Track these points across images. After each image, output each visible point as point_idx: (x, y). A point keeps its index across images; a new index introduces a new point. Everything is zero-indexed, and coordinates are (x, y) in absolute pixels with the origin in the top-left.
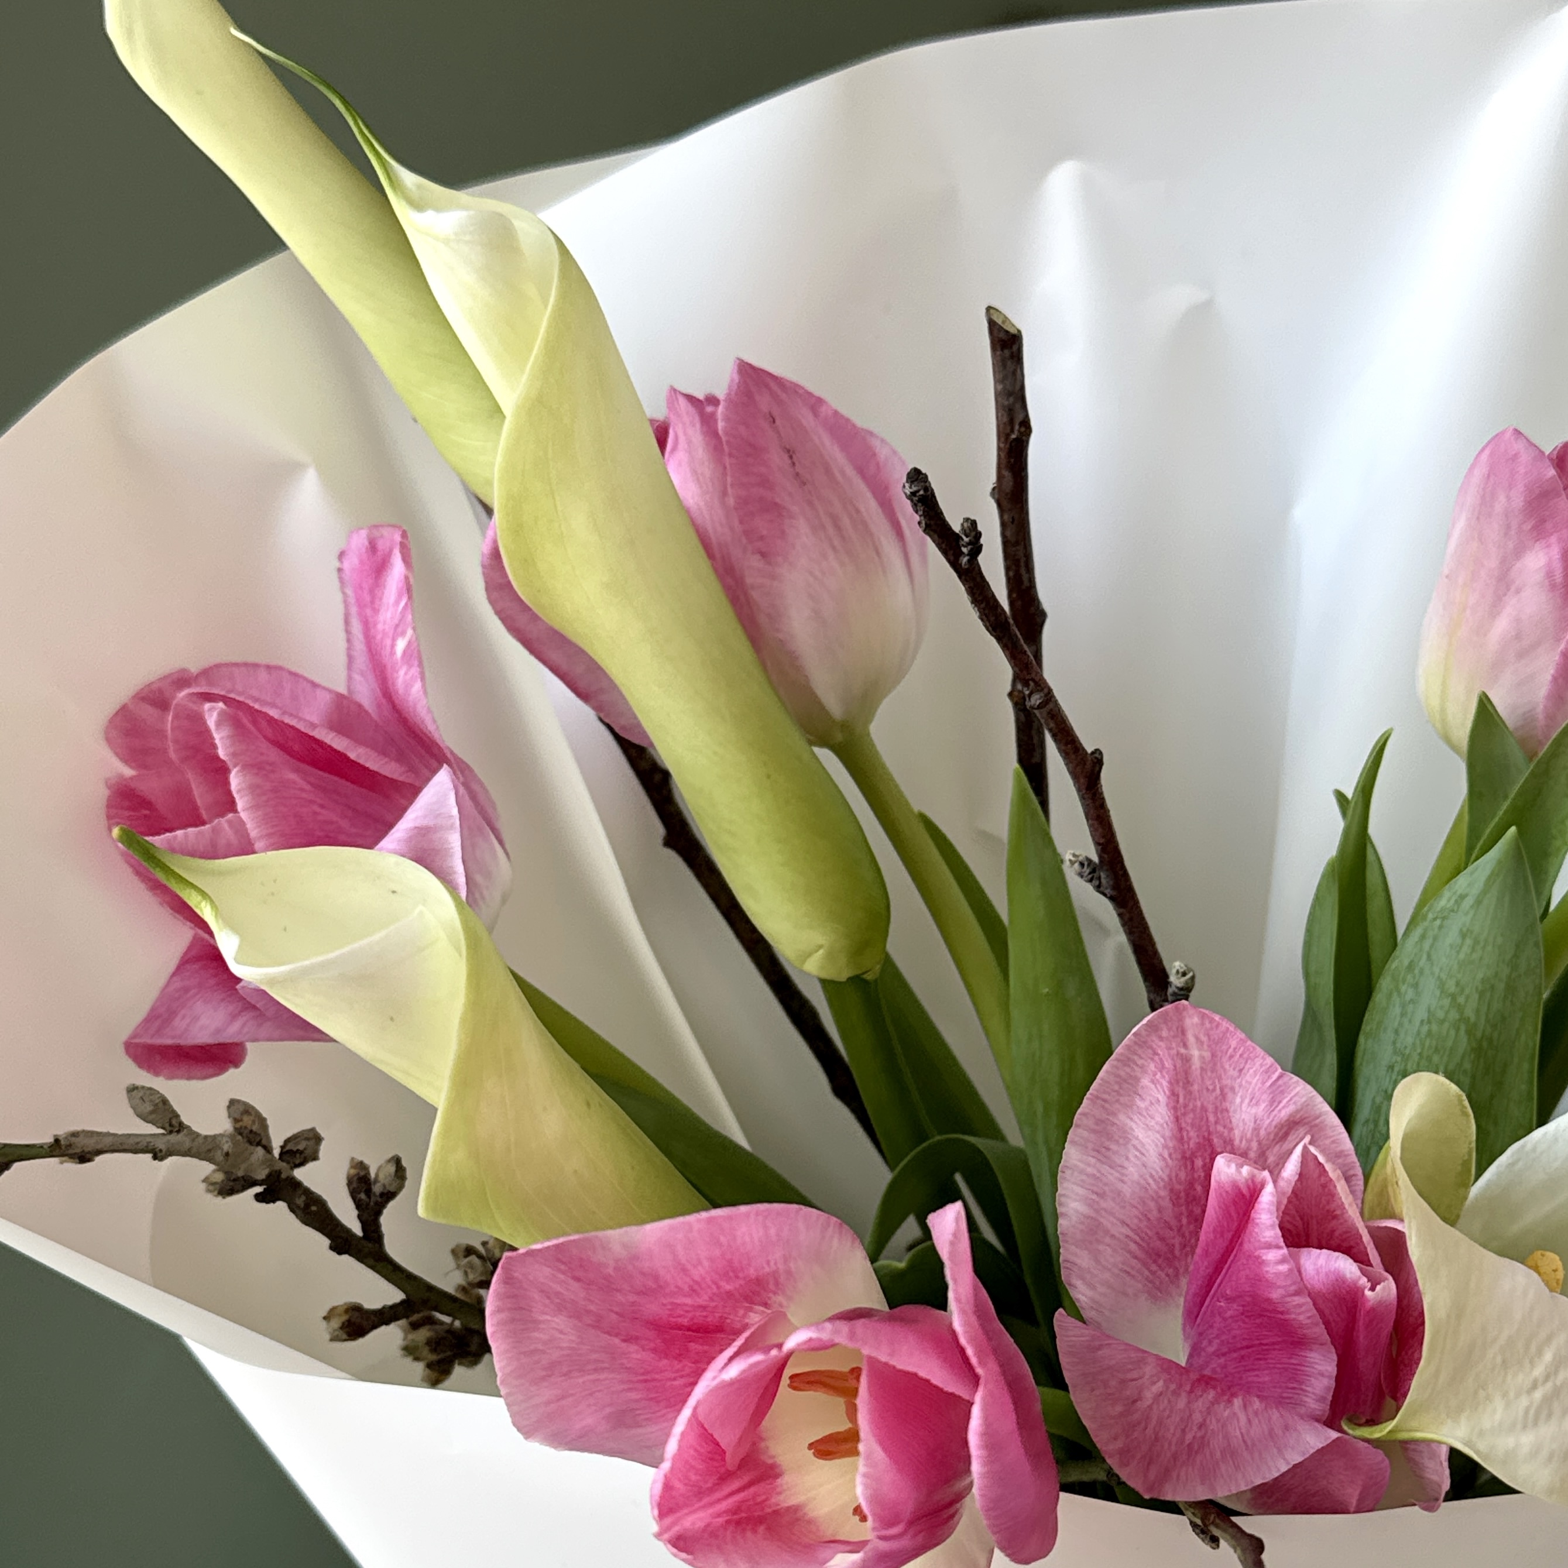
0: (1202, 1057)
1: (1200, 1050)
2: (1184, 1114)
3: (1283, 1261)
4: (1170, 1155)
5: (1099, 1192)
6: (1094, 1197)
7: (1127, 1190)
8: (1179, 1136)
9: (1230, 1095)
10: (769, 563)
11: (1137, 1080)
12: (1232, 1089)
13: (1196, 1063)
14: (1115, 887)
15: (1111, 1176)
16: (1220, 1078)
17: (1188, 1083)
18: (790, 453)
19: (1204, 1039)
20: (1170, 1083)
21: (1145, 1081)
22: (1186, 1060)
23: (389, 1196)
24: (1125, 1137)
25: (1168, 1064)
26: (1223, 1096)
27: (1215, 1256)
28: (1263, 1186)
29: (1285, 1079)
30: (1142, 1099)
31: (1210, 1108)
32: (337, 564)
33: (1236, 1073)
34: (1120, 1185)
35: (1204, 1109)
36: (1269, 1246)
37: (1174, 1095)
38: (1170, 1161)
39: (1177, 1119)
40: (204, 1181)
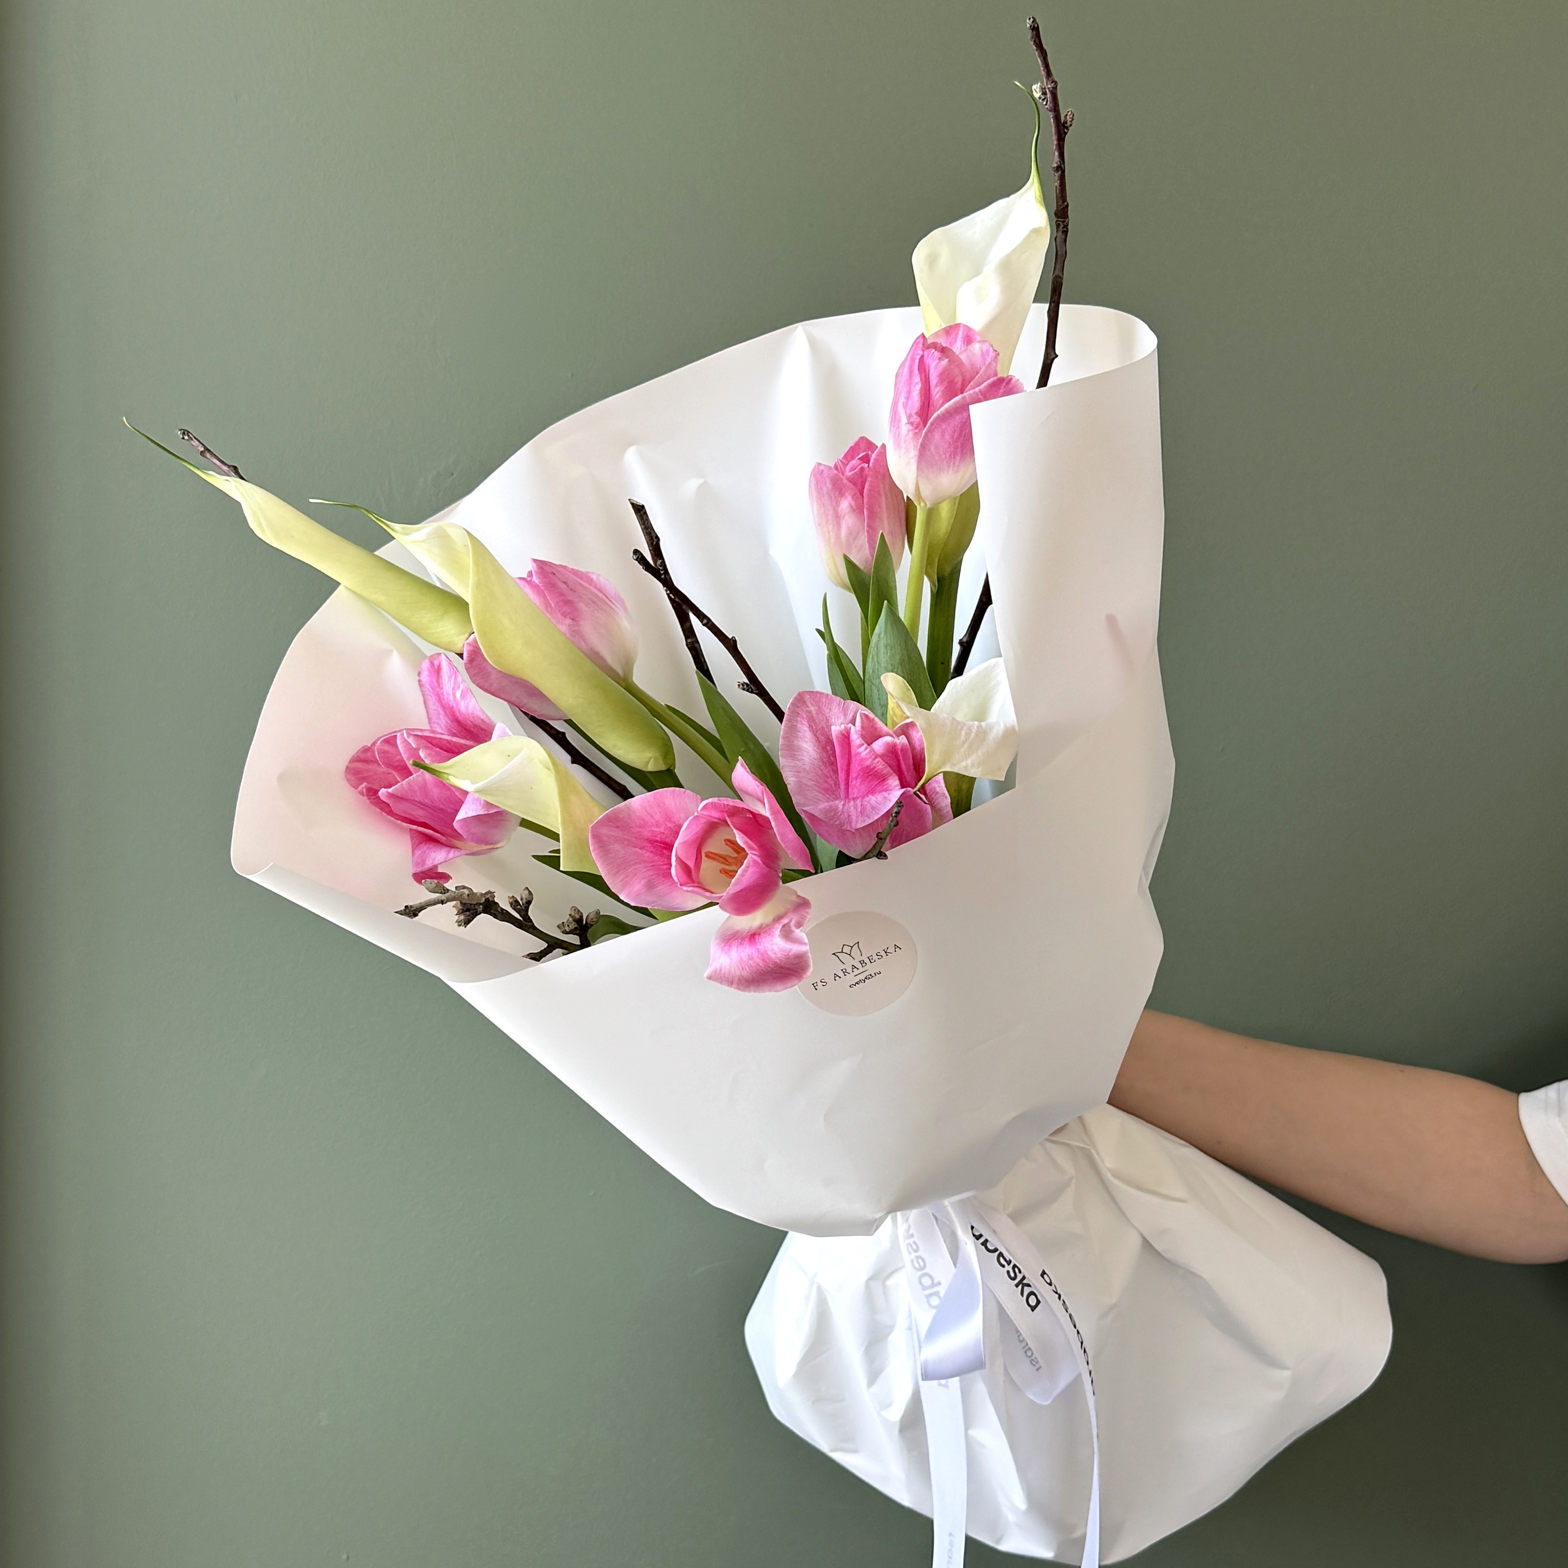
0: (816, 710)
1: (813, 707)
2: (817, 732)
3: (866, 749)
4: (818, 749)
5: (797, 771)
6: (797, 774)
7: (807, 767)
8: (818, 740)
9: (830, 720)
10: (576, 621)
11: (796, 726)
12: (830, 717)
13: (814, 712)
14: (758, 689)
15: (800, 764)
16: (824, 715)
17: (814, 721)
18: (565, 583)
19: (813, 702)
20: (808, 722)
21: (799, 726)
22: (810, 712)
23: (529, 903)
24: (800, 749)
25: (805, 716)
26: (827, 720)
27: (845, 768)
28: (850, 728)
29: (846, 704)
30: (800, 732)
31: (825, 726)
32: (418, 678)
33: (828, 711)
34: (804, 766)
35: (823, 728)
36: (860, 746)
37: (810, 727)
38: (818, 750)
39: (815, 735)
40: (456, 922)
